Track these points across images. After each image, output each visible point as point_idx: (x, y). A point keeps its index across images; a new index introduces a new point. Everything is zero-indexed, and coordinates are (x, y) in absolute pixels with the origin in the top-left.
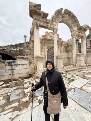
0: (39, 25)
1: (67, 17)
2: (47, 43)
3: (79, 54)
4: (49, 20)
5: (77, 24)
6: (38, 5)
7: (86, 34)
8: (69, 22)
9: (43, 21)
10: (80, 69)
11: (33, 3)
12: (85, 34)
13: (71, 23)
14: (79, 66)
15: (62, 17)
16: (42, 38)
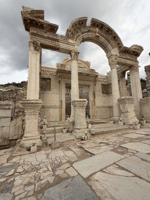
0: (41, 44)
1: (97, 31)
2: (65, 78)
3: (124, 99)
4: (62, 36)
5: (119, 44)
6: (37, 11)
7: (138, 61)
8: (102, 39)
9: (49, 38)
10: (125, 129)
11: (28, 8)
12: (136, 62)
13: (106, 42)
14: (124, 124)
15: (88, 32)
16: (56, 68)
